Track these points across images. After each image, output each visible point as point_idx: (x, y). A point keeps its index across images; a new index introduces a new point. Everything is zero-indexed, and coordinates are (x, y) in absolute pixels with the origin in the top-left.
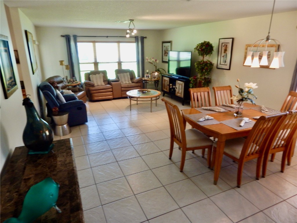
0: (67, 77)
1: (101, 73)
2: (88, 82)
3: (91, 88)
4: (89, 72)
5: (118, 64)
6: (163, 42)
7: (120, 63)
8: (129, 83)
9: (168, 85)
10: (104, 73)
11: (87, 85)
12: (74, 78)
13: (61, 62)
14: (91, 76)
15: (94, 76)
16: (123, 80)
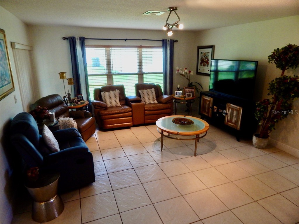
0: (69, 95)
1: (117, 89)
2: (99, 103)
3: (103, 112)
4: (100, 87)
5: (138, 76)
6: (199, 48)
7: (141, 75)
8: (154, 103)
9: (211, 107)
10: (121, 89)
11: (97, 107)
12: (79, 96)
13: (62, 75)
14: (102, 93)
15: (107, 94)
16: (146, 99)
